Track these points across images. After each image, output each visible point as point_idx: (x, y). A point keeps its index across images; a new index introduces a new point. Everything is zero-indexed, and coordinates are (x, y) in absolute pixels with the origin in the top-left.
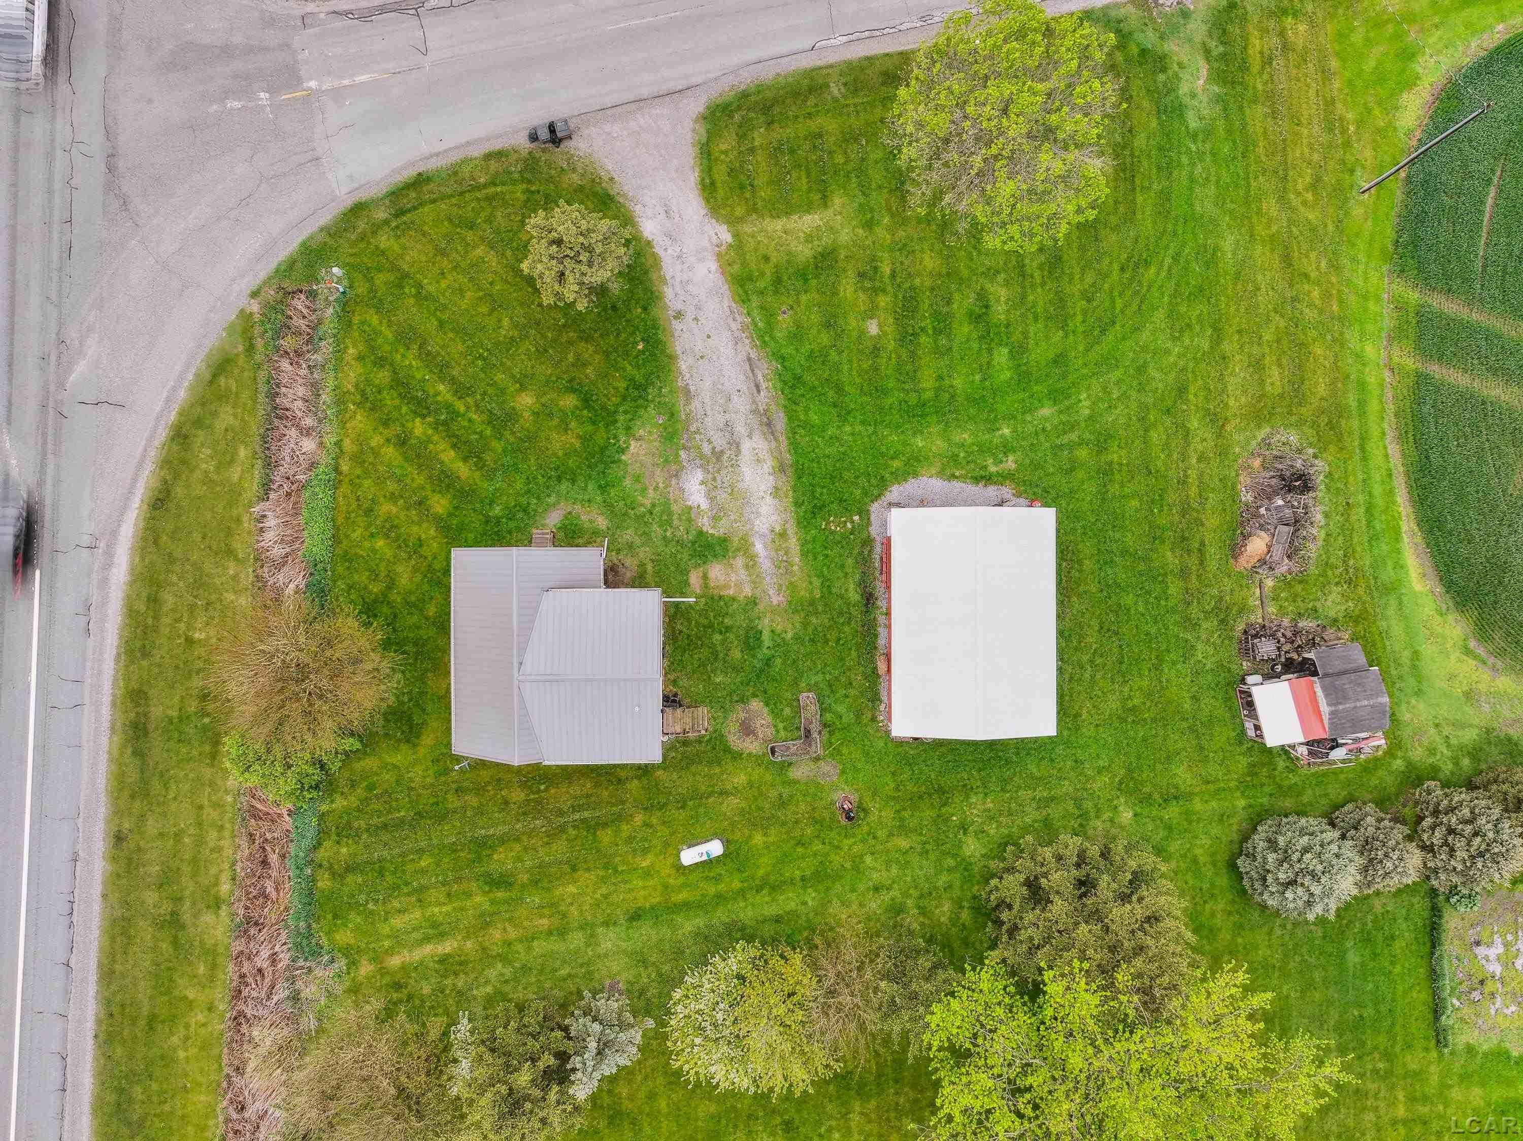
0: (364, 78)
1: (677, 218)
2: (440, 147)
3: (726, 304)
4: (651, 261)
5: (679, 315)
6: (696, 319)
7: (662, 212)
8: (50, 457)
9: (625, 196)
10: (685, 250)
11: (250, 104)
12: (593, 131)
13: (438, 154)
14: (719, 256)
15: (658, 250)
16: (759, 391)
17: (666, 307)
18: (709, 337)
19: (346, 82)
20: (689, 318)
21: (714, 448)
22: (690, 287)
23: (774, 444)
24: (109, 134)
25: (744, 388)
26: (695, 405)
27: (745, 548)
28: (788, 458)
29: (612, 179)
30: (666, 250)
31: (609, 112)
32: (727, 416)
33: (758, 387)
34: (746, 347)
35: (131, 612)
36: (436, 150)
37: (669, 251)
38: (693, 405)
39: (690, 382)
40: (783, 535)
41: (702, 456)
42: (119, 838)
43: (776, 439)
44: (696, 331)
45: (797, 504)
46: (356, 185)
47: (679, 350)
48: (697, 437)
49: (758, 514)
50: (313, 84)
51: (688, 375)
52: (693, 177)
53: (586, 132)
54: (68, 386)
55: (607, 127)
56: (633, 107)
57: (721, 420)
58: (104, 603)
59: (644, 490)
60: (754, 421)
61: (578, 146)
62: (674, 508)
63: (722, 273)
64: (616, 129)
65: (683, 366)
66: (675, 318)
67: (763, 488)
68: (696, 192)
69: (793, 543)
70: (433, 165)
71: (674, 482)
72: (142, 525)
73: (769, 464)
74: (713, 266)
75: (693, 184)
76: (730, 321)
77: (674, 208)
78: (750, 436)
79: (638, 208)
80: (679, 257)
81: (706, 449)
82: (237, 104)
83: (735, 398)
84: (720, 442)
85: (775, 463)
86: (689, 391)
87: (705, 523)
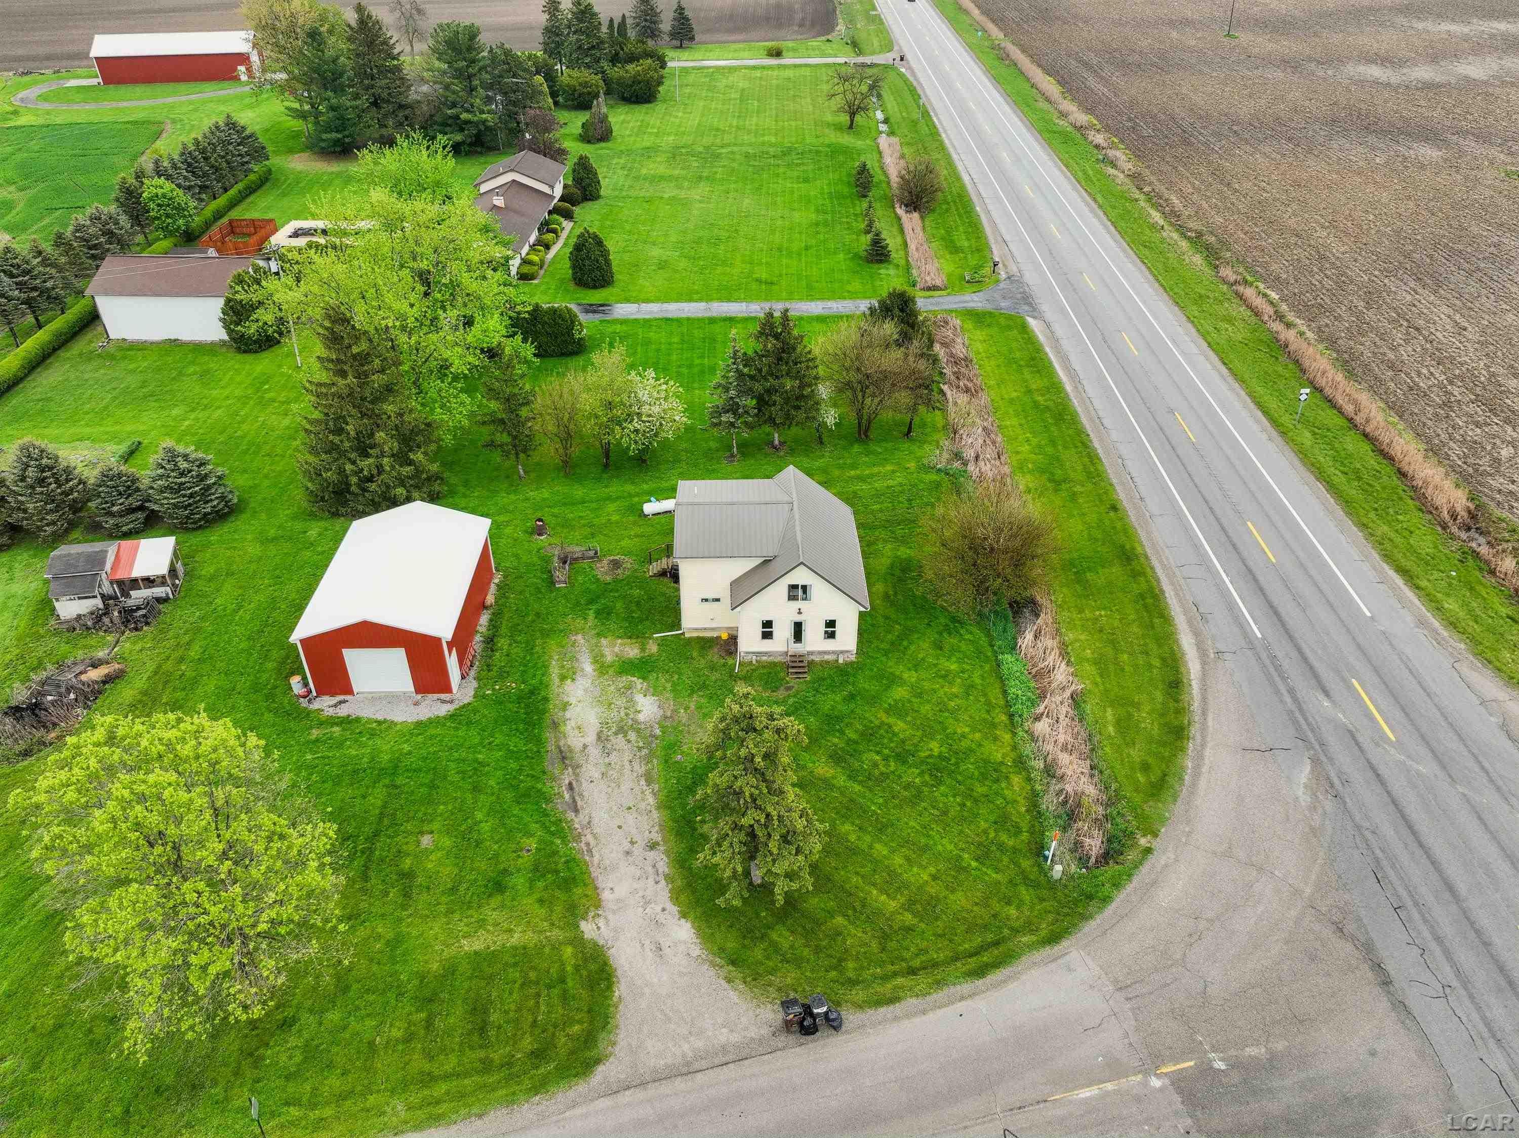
0: (1085, 1093)
1: (647, 942)
2: (960, 1006)
3: (596, 860)
4: (682, 898)
5: (653, 846)
6: (632, 843)
7: (667, 951)
8: (1293, 707)
9: (713, 964)
10: (641, 909)
11: (1233, 1052)
12: (753, 1033)
13: (962, 998)
14: (598, 906)
15: (675, 909)
16: (570, 784)
17: (667, 853)
18: (620, 827)
19: (1109, 1086)
20: (641, 844)
21: (625, 736)
22: (638, 873)
23: (562, 743)
24: (1401, 1007)
25: (585, 784)
26: (640, 769)
27: (602, 668)
28: (548, 735)
29: (729, 981)
30: (664, 910)
31: (731, 1057)
32: (607, 760)
33: (570, 787)
34: (578, 821)
35: (1166, 619)
36: (963, 1003)
37: (658, 909)
38: (643, 769)
39: (645, 788)
40: (563, 678)
41: (638, 731)
42: (1114, 508)
43: (559, 747)
44: (634, 831)
45: (546, 699)
46: (1060, 961)
47: (655, 814)
48: (641, 744)
49: (586, 690)
50: (1156, 1083)
51: (647, 793)
52: (621, 990)
53: (765, 1031)
54: (1309, 761)
55: (735, 1038)
56: (697, 1066)
57: (614, 757)
58: (1190, 622)
59: (700, 708)
60: (579, 758)
61: (772, 1014)
62: (670, 695)
63: (596, 888)
64: (724, 1036)
65: (651, 800)
66: (658, 844)
67: (578, 709)
68: (619, 973)
69: (554, 671)
70: (966, 987)
71: (669, 714)
72: (1183, 669)
73: (568, 728)
74: (606, 895)
75: (623, 981)
76: (592, 842)
77: (650, 954)
78: (585, 746)
79: (696, 951)
80: (649, 902)
81: (632, 736)
82: (1251, 1051)
83: (597, 775)
84: (620, 741)
85: (562, 729)
86: (646, 781)
87: (638, 683)
